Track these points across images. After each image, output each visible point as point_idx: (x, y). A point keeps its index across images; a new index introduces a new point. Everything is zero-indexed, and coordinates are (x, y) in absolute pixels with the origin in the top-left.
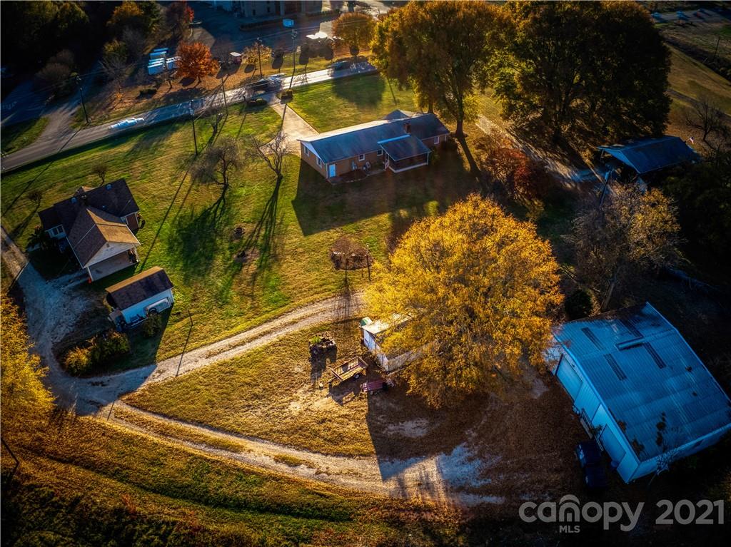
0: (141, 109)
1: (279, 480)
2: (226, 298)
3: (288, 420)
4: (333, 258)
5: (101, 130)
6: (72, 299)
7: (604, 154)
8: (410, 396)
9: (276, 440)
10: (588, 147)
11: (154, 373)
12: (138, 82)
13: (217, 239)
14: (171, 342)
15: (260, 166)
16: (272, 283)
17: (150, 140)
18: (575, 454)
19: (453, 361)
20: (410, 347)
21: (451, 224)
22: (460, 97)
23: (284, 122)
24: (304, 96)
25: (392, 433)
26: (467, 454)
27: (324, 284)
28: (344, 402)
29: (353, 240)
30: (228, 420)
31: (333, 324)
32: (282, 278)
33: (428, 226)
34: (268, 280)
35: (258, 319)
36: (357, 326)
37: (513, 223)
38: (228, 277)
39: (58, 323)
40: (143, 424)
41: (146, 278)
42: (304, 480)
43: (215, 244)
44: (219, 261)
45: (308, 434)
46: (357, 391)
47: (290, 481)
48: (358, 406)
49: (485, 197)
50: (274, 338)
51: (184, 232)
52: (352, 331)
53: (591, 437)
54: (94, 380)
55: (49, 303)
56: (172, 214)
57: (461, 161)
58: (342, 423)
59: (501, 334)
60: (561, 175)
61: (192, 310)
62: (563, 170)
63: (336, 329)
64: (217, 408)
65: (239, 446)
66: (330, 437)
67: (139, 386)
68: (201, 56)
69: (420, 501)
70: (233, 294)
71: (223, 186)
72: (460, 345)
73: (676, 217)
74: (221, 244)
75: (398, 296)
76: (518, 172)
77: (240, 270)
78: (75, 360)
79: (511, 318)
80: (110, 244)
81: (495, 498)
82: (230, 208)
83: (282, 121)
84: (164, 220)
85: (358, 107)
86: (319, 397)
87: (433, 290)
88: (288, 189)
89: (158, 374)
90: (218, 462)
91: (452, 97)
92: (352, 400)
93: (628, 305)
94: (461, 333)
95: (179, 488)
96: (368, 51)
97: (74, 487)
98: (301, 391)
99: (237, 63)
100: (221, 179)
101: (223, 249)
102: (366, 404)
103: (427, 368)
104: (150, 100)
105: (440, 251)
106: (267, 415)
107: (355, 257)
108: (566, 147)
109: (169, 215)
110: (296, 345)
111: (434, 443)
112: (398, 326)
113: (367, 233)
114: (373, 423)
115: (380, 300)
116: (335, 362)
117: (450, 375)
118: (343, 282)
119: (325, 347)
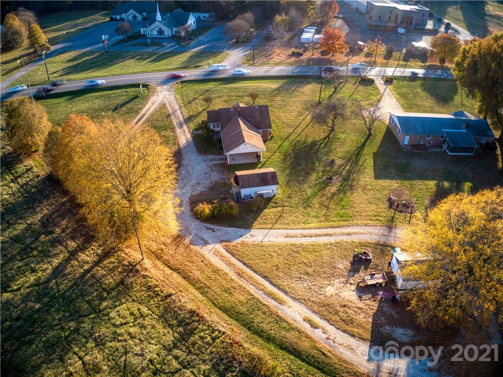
0: (290, 64)
1: (301, 333)
2: (310, 203)
3: (322, 297)
4: (389, 200)
5: (261, 70)
6: (212, 171)
8: (408, 311)
9: (310, 307)
11: (247, 235)
12: (293, 45)
13: (317, 163)
14: (266, 219)
15: (359, 123)
16: (343, 203)
17: (291, 85)
19: (447, 299)
20: (420, 279)
21: (478, 203)
23: (383, 97)
24: (400, 84)
25: (386, 332)
27: (378, 216)
28: (363, 299)
29: (407, 192)
30: (284, 282)
31: (374, 244)
32: (351, 202)
33: (461, 199)
34: (341, 200)
35: (327, 224)
36: (389, 251)
38: (316, 190)
39: (198, 183)
40: (230, 264)
41: (263, 173)
42: (317, 339)
43: (314, 166)
44: (313, 177)
45: (331, 311)
46: (374, 295)
47: (307, 336)
48: (371, 305)
50: (332, 240)
51: (297, 151)
52: (385, 253)
54: (209, 226)
55: (197, 170)
56: (292, 137)
57: (497, 160)
58: (356, 312)
59: (486, 292)
61: (286, 204)
63: (376, 248)
64: (279, 272)
65: (284, 301)
66: (345, 318)
67: (235, 239)
68: (338, 38)
70: (315, 201)
71: (330, 129)
72: (455, 289)
74: (318, 167)
75: (425, 241)
77: (325, 188)
78: (202, 209)
79: (497, 284)
80: (247, 145)
82: (331, 145)
83: (382, 97)
84: (286, 139)
85: (435, 101)
86: (348, 289)
87: (450, 245)
88: (373, 144)
89: (250, 236)
90: (267, 306)
92: (368, 299)
95: (236, 313)
96: (452, 63)
97: (171, 286)
98: (337, 281)
99: (360, 49)
100: (330, 124)
101: (318, 170)
102: (377, 305)
103: (426, 297)
104: (297, 59)
105: (464, 220)
106: (310, 289)
107: (404, 204)
109: (290, 138)
110: (346, 249)
112: (418, 262)
113: (417, 190)
114: (377, 321)
115: (412, 239)
116: (367, 270)
117: (440, 308)
118: (390, 218)
119: (364, 257)
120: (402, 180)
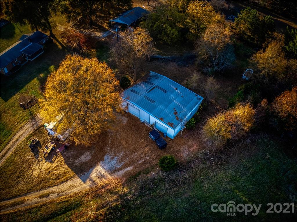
1: (45, 205)
3: (36, 180)
4: (21, 106)
7: (112, 23)
8: (77, 146)
9: (36, 190)
10: (105, 22)
18: (149, 137)
19: (88, 124)
20: (68, 127)
21: (63, 71)
22: (47, 20)
25: (78, 164)
26: (110, 157)
27: (22, 118)
28: (53, 161)
29: (26, 95)
30: (12, 192)
31: (33, 132)
32: (5, 124)
33: (54, 76)
36: (43, 129)
37: (88, 61)
42: (55, 200)
45: (46, 181)
46: (56, 154)
47: (50, 203)
48: (59, 160)
49: (73, 55)
50: (13, 150)
52: (42, 131)
53: (152, 129)
57: (57, 46)
58: (57, 170)
59: (101, 106)
60: (98, 37)
62: (99, 34)
63: (36, 134)
65: (22, 200)
66: (55, 177)
69: (102, 183)
72: (87, 117)
73: (149, 35)
75: (54, 109)
76: (81, 41)
79: (103, 98)
81: (129, 168)
86: (43, 164)
87: (67, 100)
90: (18, 211)
91: (44, 21)
92: (56, 159)
93: (143, 75)
94: (86, 113)
98: (34, 165)
102: (62, 157)
103: (79, 132)
105: (63, 84)
106: (27, 182)
107: (30, 101)
108: (96, 25)
110: (23, 148)
111: (96, 159)
112: (60, 121)
113: (30, 90)
114: (69, 163)
115: (48, 114)
116: (42, 147)
117: (89, 131)
118: (29, 114)
119: (35, 143)
120: (19, 91)
